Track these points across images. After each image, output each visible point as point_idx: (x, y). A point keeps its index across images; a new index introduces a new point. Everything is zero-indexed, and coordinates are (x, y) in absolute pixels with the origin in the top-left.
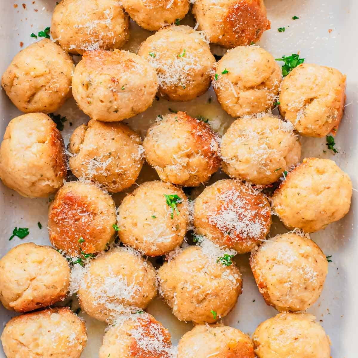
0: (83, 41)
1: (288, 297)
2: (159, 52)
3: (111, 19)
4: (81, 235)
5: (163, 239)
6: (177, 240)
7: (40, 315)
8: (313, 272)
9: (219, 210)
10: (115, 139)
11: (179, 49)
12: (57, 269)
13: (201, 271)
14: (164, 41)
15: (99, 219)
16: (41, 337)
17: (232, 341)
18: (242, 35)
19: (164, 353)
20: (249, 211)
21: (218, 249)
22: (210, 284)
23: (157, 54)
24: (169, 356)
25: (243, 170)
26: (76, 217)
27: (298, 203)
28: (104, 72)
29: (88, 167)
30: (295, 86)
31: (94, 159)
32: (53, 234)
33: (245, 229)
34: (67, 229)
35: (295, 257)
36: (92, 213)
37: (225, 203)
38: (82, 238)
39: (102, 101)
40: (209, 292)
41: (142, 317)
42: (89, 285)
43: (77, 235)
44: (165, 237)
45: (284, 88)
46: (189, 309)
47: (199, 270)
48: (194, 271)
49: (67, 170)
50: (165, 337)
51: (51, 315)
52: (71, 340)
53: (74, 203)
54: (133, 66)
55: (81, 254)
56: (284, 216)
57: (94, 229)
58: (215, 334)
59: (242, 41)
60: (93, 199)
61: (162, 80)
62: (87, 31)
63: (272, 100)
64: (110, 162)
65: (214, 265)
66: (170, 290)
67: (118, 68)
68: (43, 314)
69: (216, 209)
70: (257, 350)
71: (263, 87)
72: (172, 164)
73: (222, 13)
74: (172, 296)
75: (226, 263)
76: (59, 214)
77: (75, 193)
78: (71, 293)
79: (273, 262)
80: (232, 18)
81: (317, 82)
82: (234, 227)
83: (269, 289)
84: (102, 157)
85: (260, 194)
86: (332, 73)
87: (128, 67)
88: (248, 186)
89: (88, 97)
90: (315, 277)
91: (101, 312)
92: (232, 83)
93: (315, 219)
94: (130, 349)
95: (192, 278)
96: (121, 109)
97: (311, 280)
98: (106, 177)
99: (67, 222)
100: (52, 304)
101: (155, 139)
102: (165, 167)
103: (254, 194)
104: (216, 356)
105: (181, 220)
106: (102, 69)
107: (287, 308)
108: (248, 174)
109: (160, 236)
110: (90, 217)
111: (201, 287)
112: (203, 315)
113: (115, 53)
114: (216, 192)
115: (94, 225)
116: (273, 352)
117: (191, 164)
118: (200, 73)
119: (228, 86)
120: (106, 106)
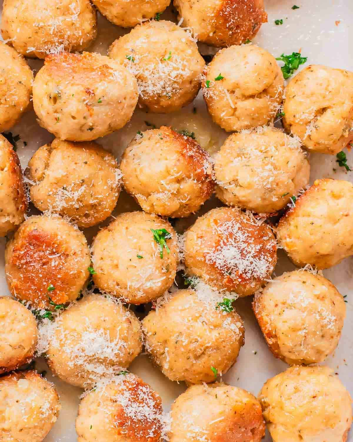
0: (45, 43)
1: (302, 347)
2: (138, 55)
3: (78, 14)
4: (50, 281)
5: (152, 284)
6: (167, 284)
7: (4, 382)
8: (331, 316)
9: (218, 246)
10: (88, 163)
11: (163, 51)
12: (23, 324)
13: (198, 320)
14: (144, 41)
15: (72, 261)
16: (8, 409)
17: (237, 403)
18: (236, 31)
19: (155, 421)
20: (253, 246)
21: (215, 293)
22: (209, 334)
23: (137, 57)
24: (162, 425)
25: (244, 196)
26: (44, 260)
27: (311, 234)
28: (77, 82)
29: (55, 198)
30: (303, 94)
31: (63, 188)
32: (15, 282)
33: (250, 268)
34: (33, 275)
35: (310, 300)
36: (64, 254)
37: (224, 237)
38: (52, 286)
39: (74, 118)
40: (209, 345)
41: (128, 379)
42: (62, 342)
43: (45, 281)
44: (154, 281)
45: (290, 96)
46: (184, 367)
47: (196, 319)
48: (189, 321)
49: (28, 201)
50: (155, 402)
51: (18, 381)
52: (44, 410)
53: (42, 243)
54: (111, 74)
55: (50, 305)
56: (295, 251)
57: (67, 274)
58: (216, 395)
59: (236, 38)
60: (64, 237)
61: (142, 88)
62: (50, 29)
63: (275, 111)
64: (83, 191)
65: (213, 313)
66: (159, 344)
67: (94, 77)
68: (8, 380)
69: (214, 245)
70: (266, 413)
71: (265, 95)
72: (159, 192)
73: (213, 6)
74: (162, 351)
75: (227, 309)
76: (22, 257)
77: (43, 230)
78: (39, 353)
79: (284, 306)
80: (226, 11)
81: (330, 89)
82: (236, 265)
83: (279, 339)
84: (73, 185)
85: (263, 225)
86: (347, 76)
87: (104, 75)
88: (249, 215)
89: (56, 112)
90: (333, 322)
91: (77, 375)
92: (228, 91)
93: (332, 253)
94: (116, 418)
95: (188, 329)
96: (97, 126)
97: (330, 326)
98: (77, 209)
99: (33, 267)
100: (17, 368)
101: (136, 161)
102: (150, 195)
103: (257, 225)
104: (220, 421)
105: (172, 259)
106: (73, 77)
107: (300, 361)
108: (250, 202)
109: (148, 279)
110: (61, 259)
111: (199, 339)
112: (201, 373)
113: (85, 57)
114: (212, 224)
115: (67, 269)
116: (287, 414)
117: (181, 191)
118: (189, 79)
119: (223, 95)
120: (78, 123)
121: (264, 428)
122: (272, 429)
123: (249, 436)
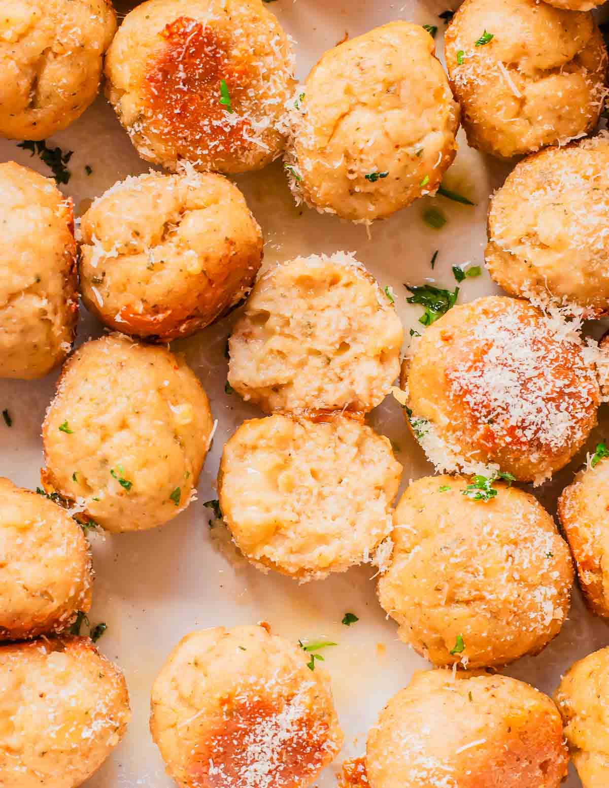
9: (477, 361)
16: (21, 710)
17: (515, 711)
25: (549, 267)
33: (534, 420)
51: (49, 656)
58: (470, 694)
63: (598, 99)
68: (29, 652)
70: (569, 730)
71: (578, 67)
75: (484, 493)
82: (506, 408)
83: (607, 576)
92: (505, 63)
104: (478, 747)
114: (478, 317)
119: (496, 74)
121: (566, 762)
122: (580, 762)
123: (536, 777)
